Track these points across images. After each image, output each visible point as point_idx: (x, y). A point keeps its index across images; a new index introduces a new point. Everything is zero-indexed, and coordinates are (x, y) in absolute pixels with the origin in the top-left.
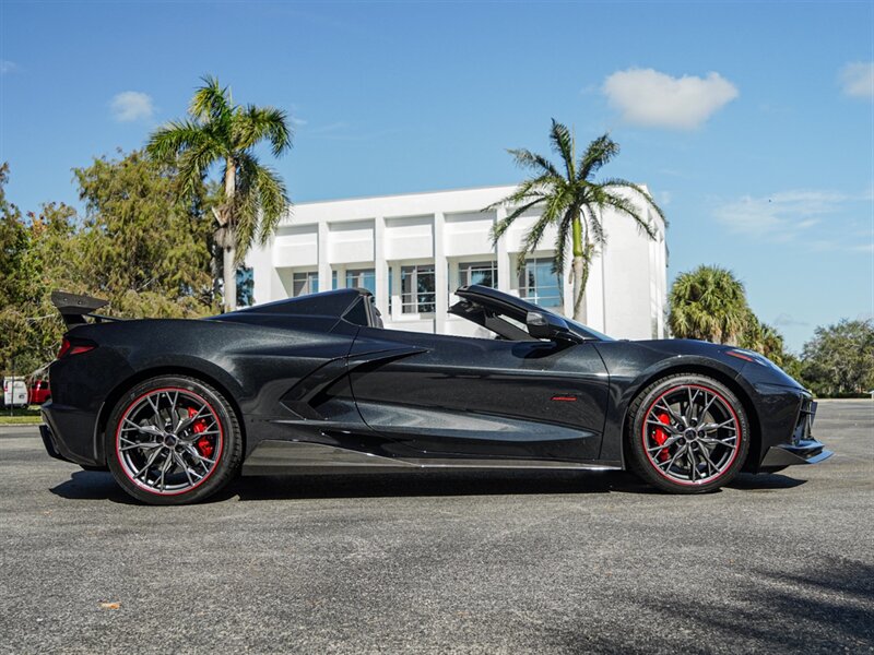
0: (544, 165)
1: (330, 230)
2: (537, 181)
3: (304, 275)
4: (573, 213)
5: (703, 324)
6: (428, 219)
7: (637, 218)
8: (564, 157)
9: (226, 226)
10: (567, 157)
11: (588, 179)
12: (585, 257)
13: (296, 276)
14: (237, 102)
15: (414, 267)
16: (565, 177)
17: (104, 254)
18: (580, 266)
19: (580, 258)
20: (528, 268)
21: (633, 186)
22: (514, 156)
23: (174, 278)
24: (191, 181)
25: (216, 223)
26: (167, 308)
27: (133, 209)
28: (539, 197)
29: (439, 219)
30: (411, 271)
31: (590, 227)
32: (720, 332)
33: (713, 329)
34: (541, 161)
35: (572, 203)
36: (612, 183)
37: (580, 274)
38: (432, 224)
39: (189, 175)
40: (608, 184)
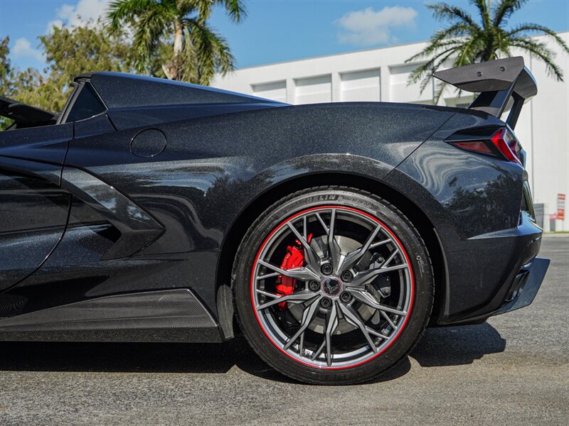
0: (459, 15)
1: (297, 85)
2: (450, 31)
6: (375, 72)
8: (478, 6)
10: (482, 9)
16: (481, 26)
21: (548, 32)
22: (433, 11)
24: (143, 43)
28: (457, 45)
29: (385, 71)
34: (458, 13)
35: (482, 49)
36: (526, 28)
38: (380, 76)
39: (141, 37)
40: (522, 29)
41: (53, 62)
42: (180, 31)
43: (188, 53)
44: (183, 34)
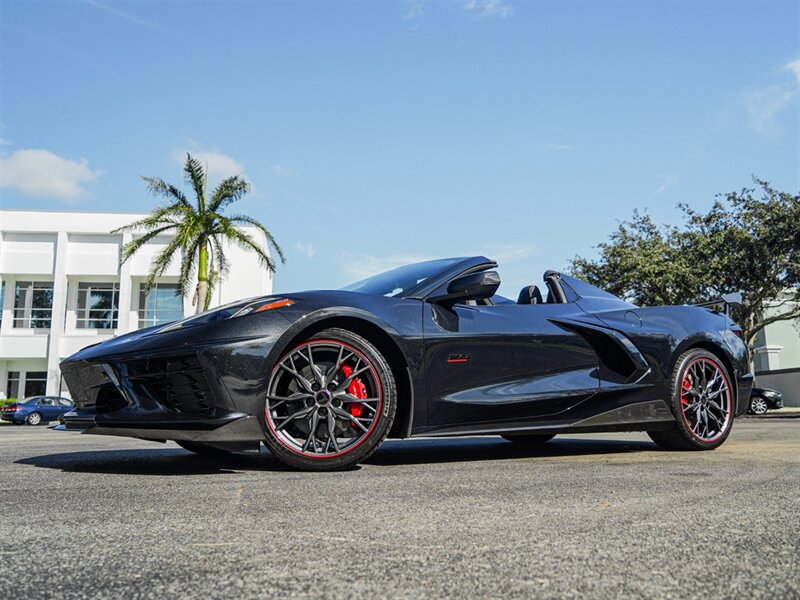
0: (177, 195)
2: (170, 209)
4: (201, 241)
6: (52, 237)
7: (259, 251)
8: (196, 190)
10: (199, 190)
11: (217, 212)
12: (210, 283)
15: (30, 283)
16: (196, 209)
18: (204, 290)
19: (204, 283)
21: (258, 225)
22: (148, 183)
28: (170, 224)
29: (62, 238)
30: (27, 287)
31: (215, 256)
34: (174, 191)
36: (238, 219)
37: (203, 298)
38: (56, 242)
40: (235, 219)
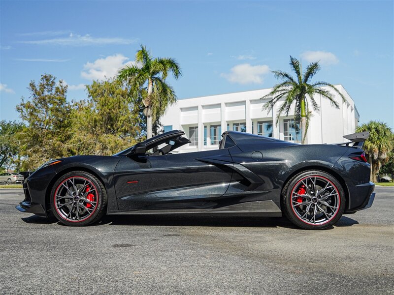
0: (288, 77)
1: (203, 108)
2: (283, 84)
3: (193, 128)
5: (369, 147)
6: (243, 103)
7: (330, 99)
8: (297, 73)
9: (148, 107)
10: (298, 73)
11: (308, 82)
12: (307, 117)
13: (190, 128)
14: (153, 56)
15: (239, 124)
16: (297, 82)
17: (94, 119)
19: (305, 118)
20: (288, 123)
21: (330, 85)
22: (274, 74)
23: (122, 129)
25: (144, 106)
26: (117, 141)
27: (105, 101)
28: (286, 91)
29: (248, 102)
32: (378, 151)
33: (374, 150)
34: (286, 75)
35: (299, 93)
36: (319, 84)
37: (305, 125)
38: (245, 105)
39: (135, 86)
40: (317, 84)
41: (91, 98)
42: (151, 83)
43: (155, 94)
44: (152, 85)
